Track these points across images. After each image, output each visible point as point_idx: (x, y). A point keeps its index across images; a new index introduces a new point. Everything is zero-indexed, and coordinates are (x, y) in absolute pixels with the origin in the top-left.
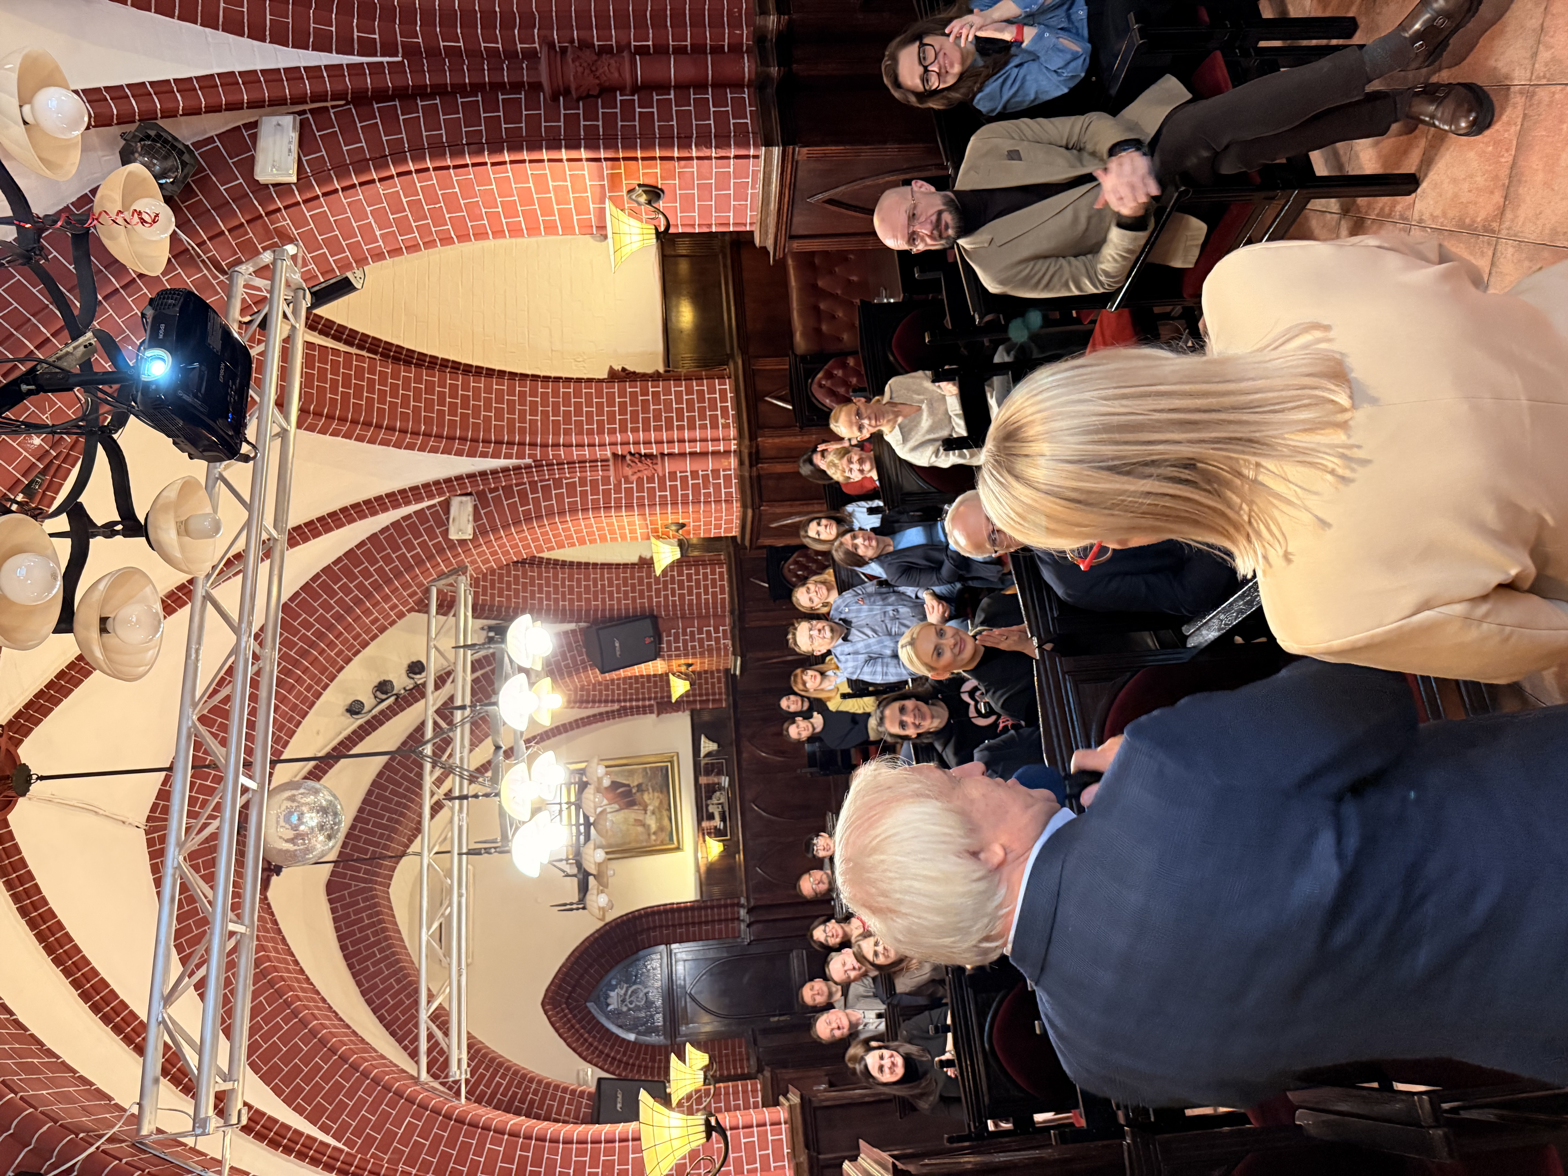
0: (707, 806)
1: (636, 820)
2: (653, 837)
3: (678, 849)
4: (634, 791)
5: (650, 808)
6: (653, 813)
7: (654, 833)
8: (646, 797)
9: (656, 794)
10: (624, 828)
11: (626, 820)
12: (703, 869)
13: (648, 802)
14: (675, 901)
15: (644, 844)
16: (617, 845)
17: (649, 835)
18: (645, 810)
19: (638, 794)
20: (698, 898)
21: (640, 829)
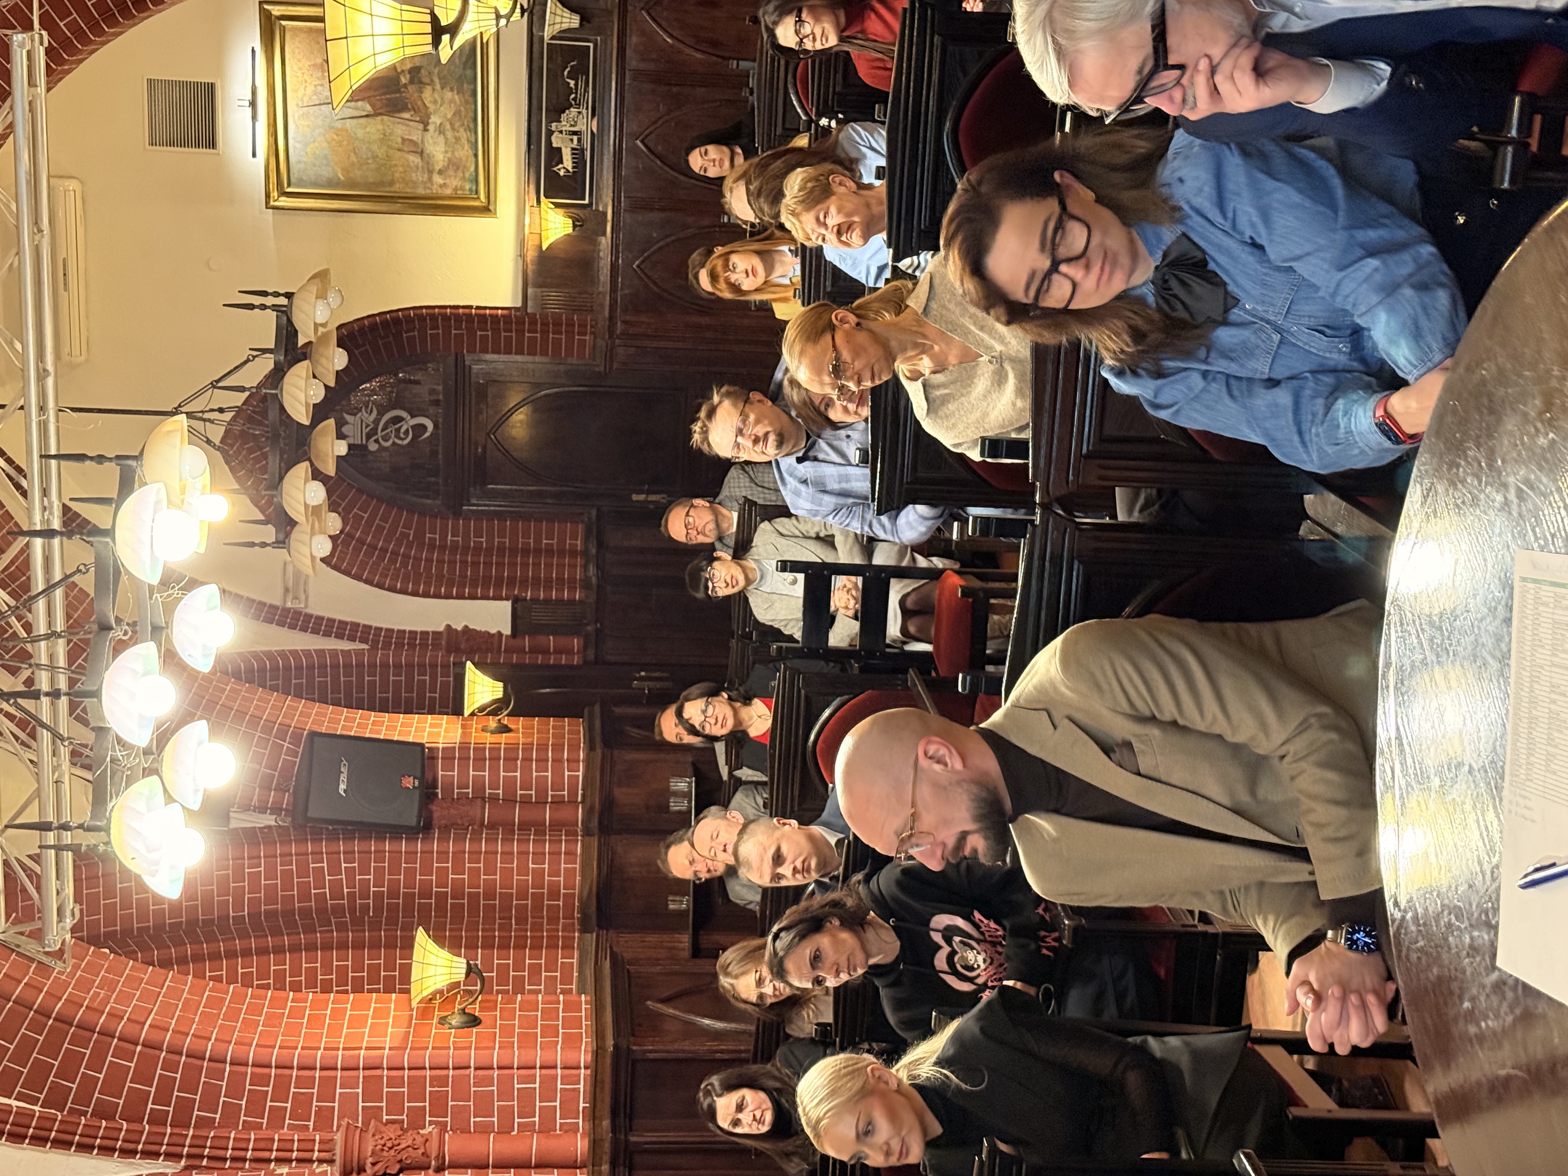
0: (550, 133)
1: (403, 140)
2: (438, 179)
3: (486, 210)
4: (403, 80)
5: (435, 120)
6: (441, 130)
7: (440, 172)
8: (427, 95)
9: (449, 95)
10: (381, 152)
11: (385, 138)
12: (531, 254)
13: (432, 107)
14: (475, 304)
15: (421, 191)
16: (367, 185)
17: (430, 172)
18: (426, 125)
19: (411, 88)
20: (519, 304)
21: (414, 159)
